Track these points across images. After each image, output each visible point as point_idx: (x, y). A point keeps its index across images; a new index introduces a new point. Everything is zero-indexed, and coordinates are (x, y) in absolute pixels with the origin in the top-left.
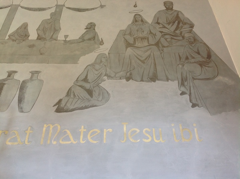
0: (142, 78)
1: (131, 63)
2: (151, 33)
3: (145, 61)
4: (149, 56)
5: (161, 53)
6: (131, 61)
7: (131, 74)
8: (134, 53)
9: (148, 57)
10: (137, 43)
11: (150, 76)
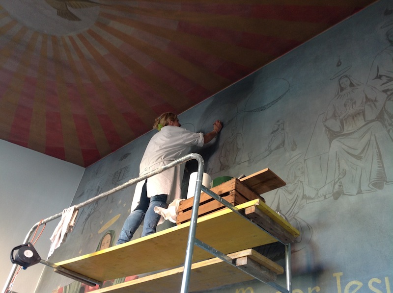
0: (360, 187)
1: (339, 166)
2: (368, 99)
3: (362, 155)
4: (368, 143)
5: (389, 131)
6: (339, 163)
7: (340, 186)
8: (344, 147)
9: (366, 146)
10: (346, 128)
11: (373, 180)
